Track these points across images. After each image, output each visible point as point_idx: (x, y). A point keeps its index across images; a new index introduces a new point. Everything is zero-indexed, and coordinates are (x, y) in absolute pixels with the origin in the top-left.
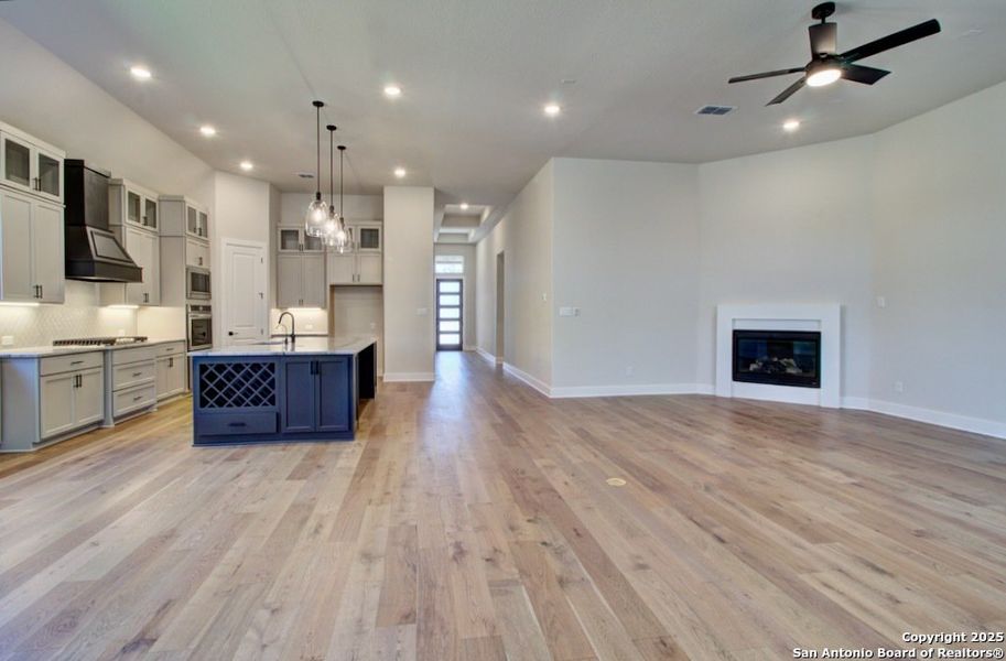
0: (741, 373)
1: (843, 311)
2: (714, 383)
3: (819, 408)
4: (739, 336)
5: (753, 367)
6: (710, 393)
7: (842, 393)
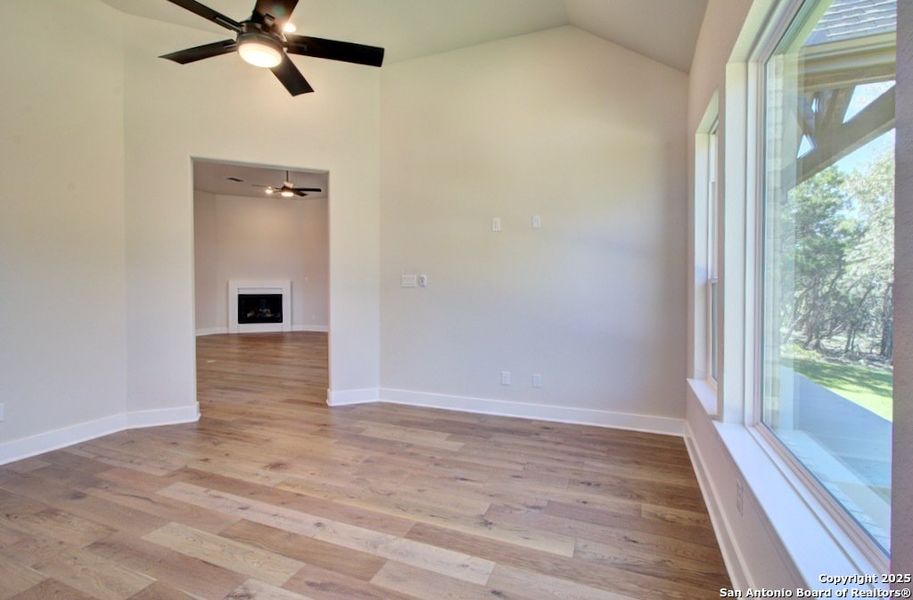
0: (243, 319)
1: (292, 284)
2: (228, 326)
3: (282, 333)
4: (242, 298)
5: (249, 315)
6: (225, 332)
7: (292, 324)
